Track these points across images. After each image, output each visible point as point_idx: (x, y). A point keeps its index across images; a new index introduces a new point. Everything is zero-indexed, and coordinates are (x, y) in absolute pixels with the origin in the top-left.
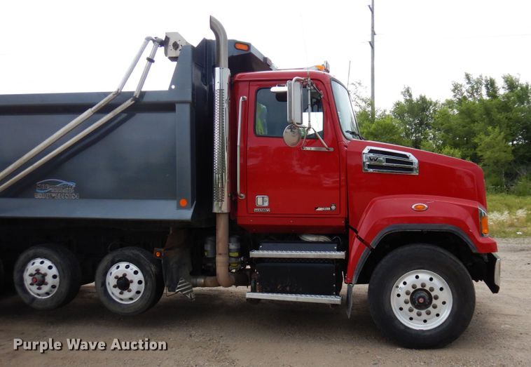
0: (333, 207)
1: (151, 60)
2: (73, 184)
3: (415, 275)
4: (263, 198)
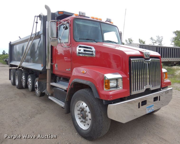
0: (70, 69)
1: (37, 23)
2: (32, 59)
3: (82, 103)
4: (57, 65)
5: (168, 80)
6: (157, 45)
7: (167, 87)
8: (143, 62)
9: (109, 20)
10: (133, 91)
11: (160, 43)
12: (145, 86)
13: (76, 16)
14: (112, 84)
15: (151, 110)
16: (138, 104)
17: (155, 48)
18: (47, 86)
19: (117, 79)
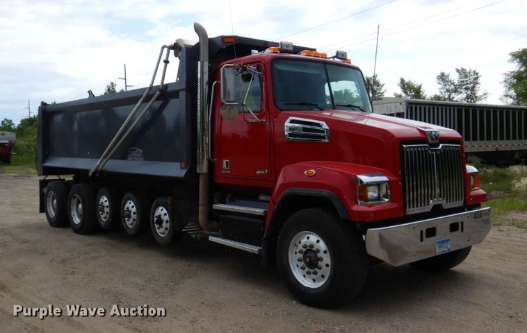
0: (266, 171)
1: (166, 62)
2: (141, 151)
3: (307, 236)
4: (227, 162)
5: (481, 190)
6: (459, 98)
7: (478, 206)
8: (426, 151)
9: (343, 55)
10: (410, 208)
11: (469, 92)
12: (432, 199)
13: (274, 53)
14: (372, 193)
15: (446, 249)
16: (419, 233)
17: (454, 110)
18: (200, 212)
19: (378, 184)
